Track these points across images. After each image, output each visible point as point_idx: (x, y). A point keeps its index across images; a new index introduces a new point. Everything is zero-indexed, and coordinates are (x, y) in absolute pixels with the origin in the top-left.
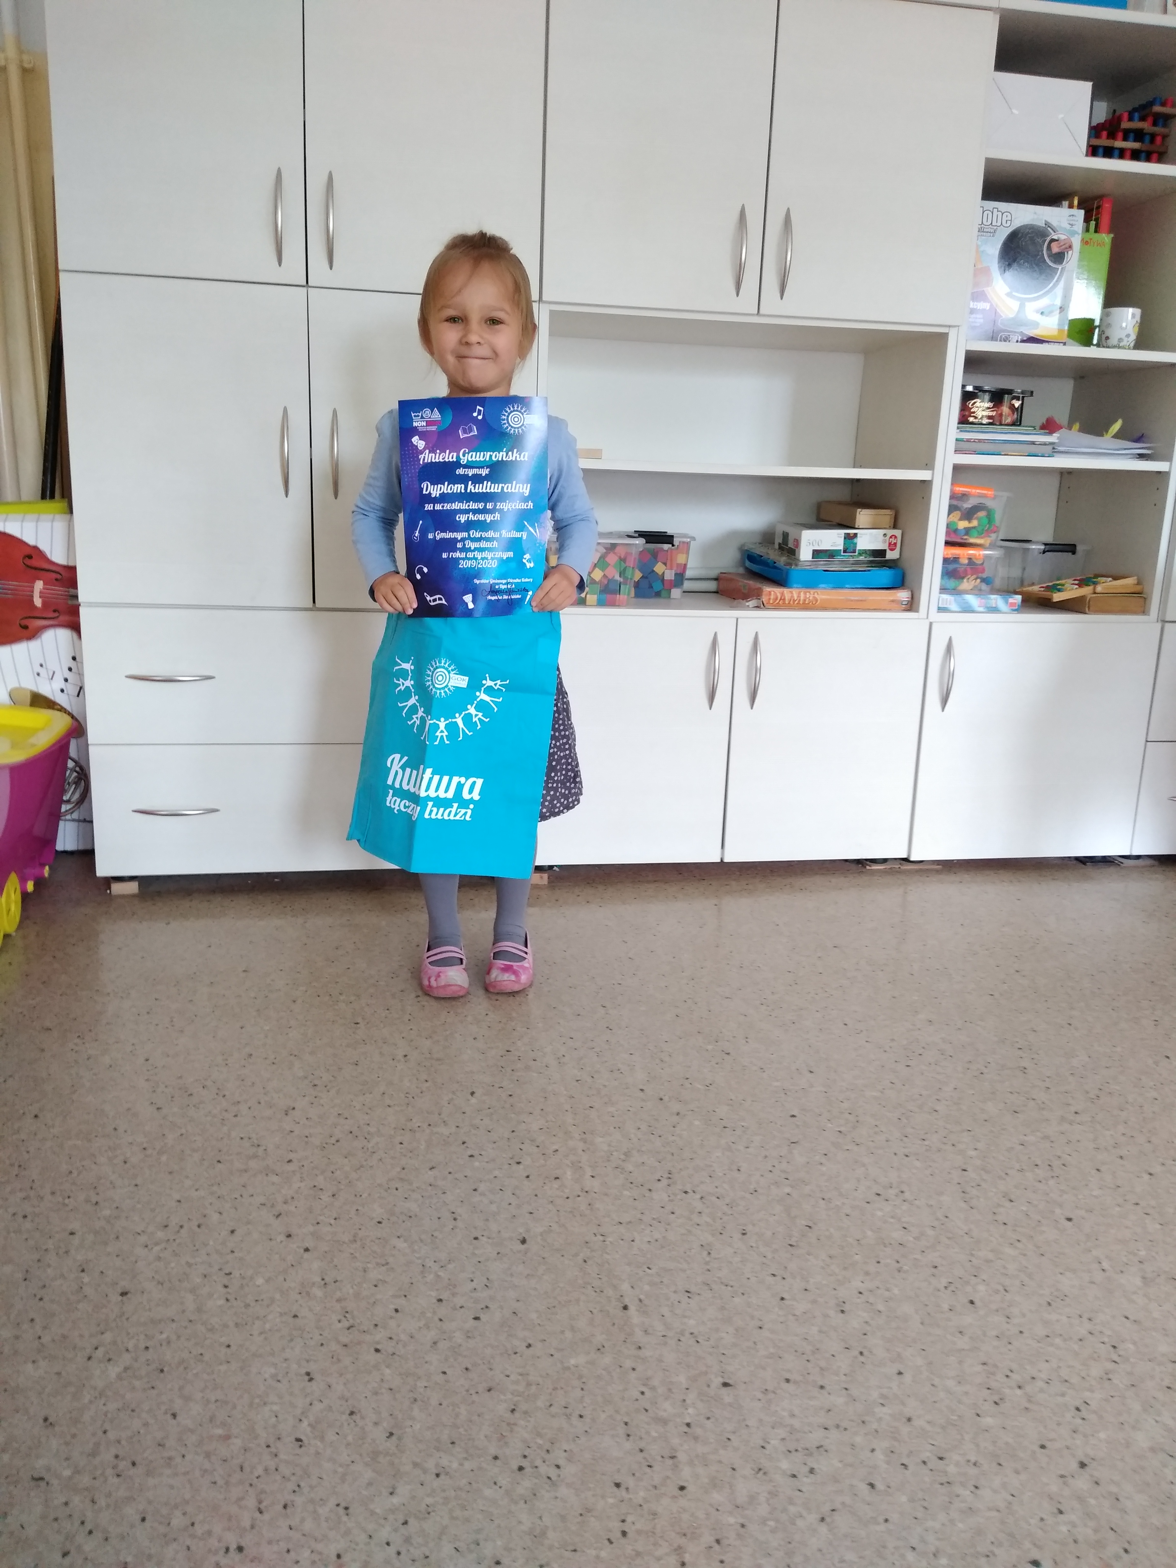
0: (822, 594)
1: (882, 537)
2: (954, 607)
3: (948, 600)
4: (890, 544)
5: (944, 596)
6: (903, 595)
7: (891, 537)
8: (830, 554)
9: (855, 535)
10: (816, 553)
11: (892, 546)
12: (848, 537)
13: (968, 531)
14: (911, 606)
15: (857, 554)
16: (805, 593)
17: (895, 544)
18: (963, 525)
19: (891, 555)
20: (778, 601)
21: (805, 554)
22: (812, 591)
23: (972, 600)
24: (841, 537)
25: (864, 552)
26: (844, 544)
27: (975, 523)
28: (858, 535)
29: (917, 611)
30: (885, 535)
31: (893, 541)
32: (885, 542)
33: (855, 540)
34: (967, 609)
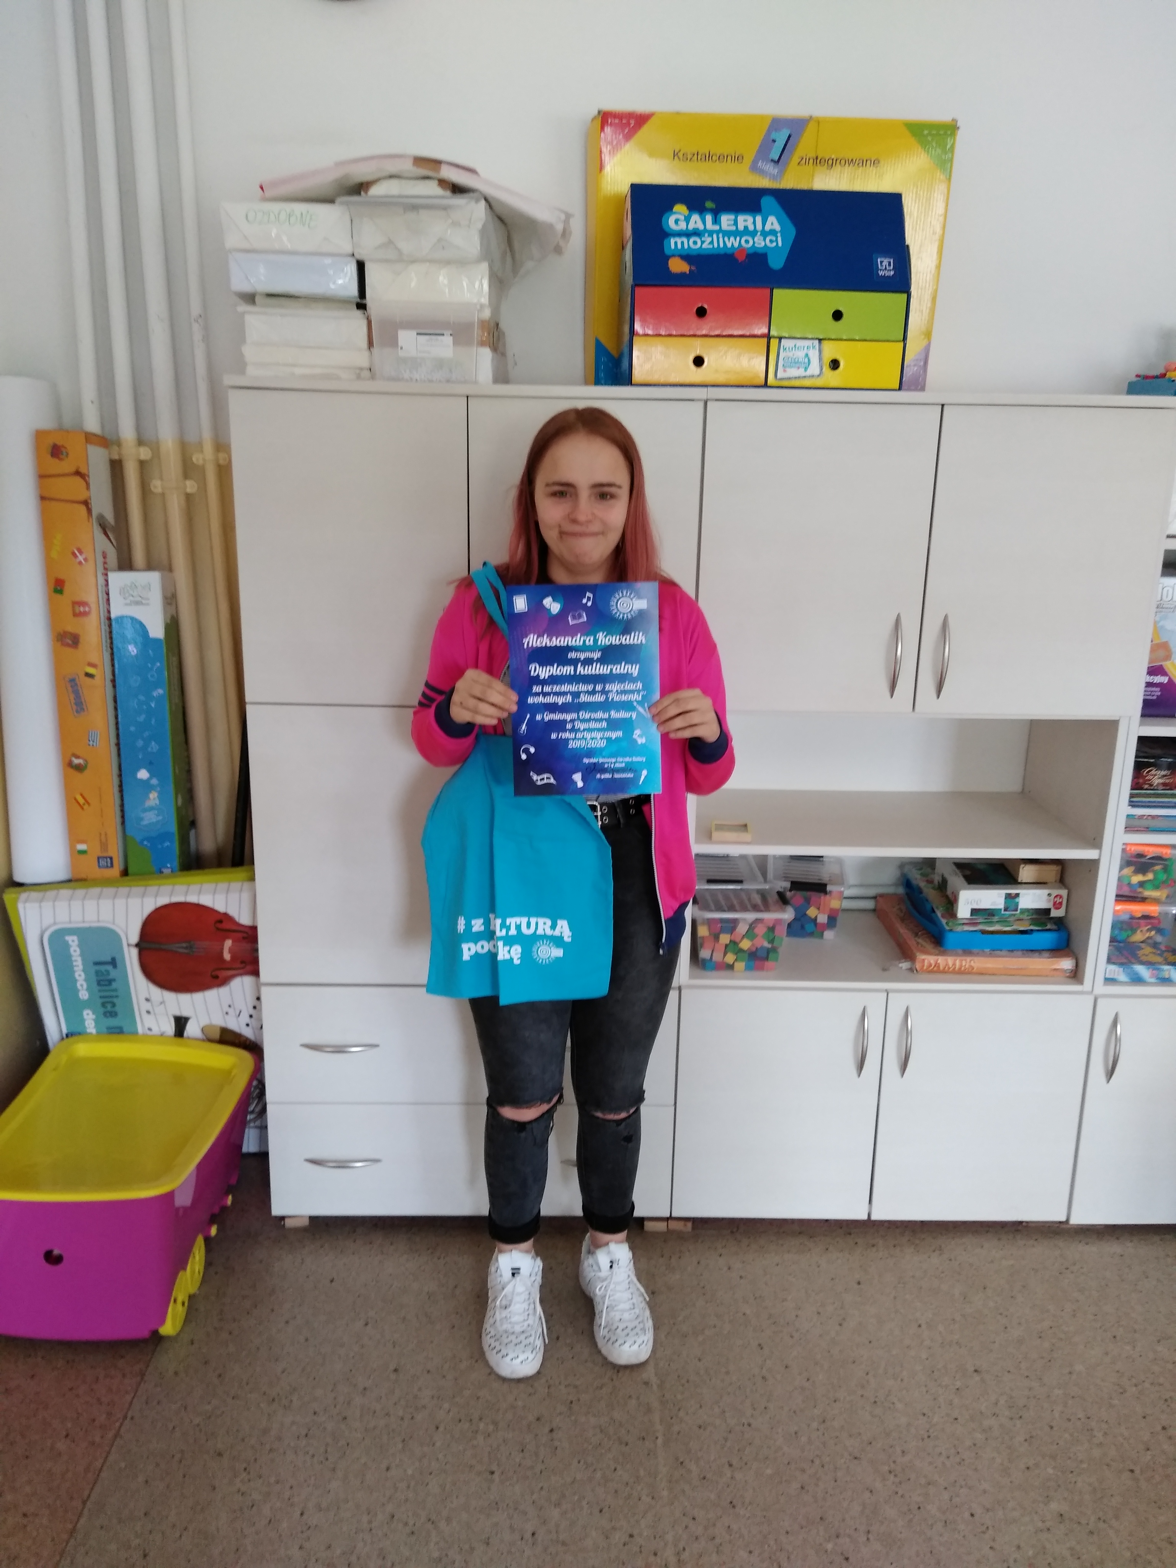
0: (977, 963)
1: (1045, 897)
2: (1123, 977)
3: (1115, 971)
4: (1055, 903)
5: (1112, 967)
6: (1067, 964)
7: (1056, 896)
8: (990, 913)
9: (1017, 895)
10: (974, 912)
11: (1057, 906)
12: (1008, 896)
13: (1142, 884)
14: (1076, 975)
15: (1018, 912)
16: (961, 961)
17: (1061, 903)
18: (1137, 879)
19: (1054, 913)
20: (932, 967)
21: (963, 911)
22: (968, 959)
23: (1142, 970)
24: (1002, 897)
25: (1024, 911)
26: (1005, 903)
27: (1150, 876)
28: (1020, 896)
29: (1081, 982)
30: (1049, 895)
31: (1058, 900)
32: (1049, 901)
33: (1017, 900)
34: (1137, 980)
